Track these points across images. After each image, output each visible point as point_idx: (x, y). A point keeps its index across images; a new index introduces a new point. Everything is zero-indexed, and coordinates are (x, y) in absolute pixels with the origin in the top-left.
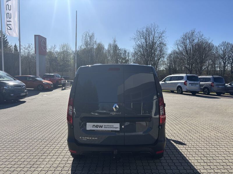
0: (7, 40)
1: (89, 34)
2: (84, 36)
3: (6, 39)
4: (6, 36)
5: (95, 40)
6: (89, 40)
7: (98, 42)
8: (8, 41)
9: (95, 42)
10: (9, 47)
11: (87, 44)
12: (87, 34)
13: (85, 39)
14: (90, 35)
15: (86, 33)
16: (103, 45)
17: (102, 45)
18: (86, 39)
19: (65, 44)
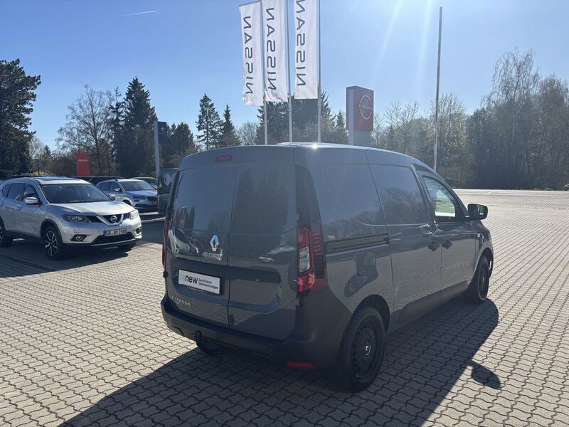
0: (327, 105)
1: (514, 60)
2: (501, 66)
3: (325, 104)
4: (325, 98)
5: (533, 73)
6: (514, 74)
7: (544, 76)
8: (329, 106)
9: (536, 75)
10: (331, 120)
11: (507, 87)
12: (511, 60)
13: (502, 73)
14: (520, 59)
15: (506, 55)
16: (562, 83)
17: (559, 83)
18: (505, 74)
19: (445, 95)
